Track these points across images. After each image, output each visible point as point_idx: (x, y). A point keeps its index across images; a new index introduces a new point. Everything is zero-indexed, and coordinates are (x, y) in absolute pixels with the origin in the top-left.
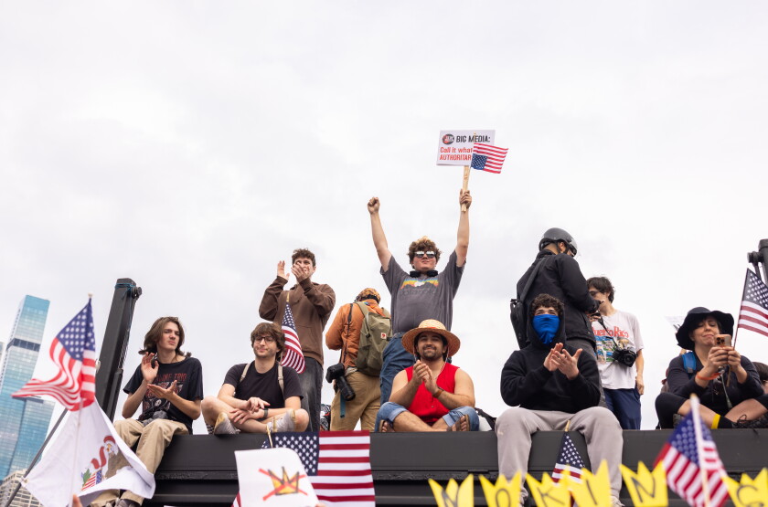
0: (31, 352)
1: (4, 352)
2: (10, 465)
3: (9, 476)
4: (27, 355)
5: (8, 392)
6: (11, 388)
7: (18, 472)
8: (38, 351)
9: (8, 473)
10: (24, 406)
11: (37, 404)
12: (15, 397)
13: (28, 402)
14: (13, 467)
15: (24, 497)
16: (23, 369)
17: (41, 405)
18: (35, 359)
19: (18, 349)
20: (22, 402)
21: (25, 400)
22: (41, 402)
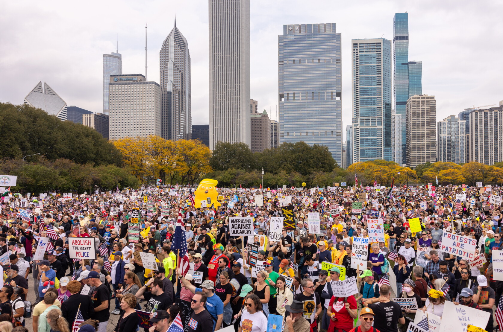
0: (405, 41)
1: (392, 45)
2: (408, 94)
3: (410, 98)
4: (403, 42)
5: (399, 62)
6: (399, 60)
7: (412, 97)
8: (408, 39)
9: (408, 98)
10: (408, 66)
11: (413, 64)
12: (403, 64)
13: (409, 65)
14: (410, 95)
15: (417, 107)
16: (403, 50)
17: (415, 64)
18: (407, 44)
19: (399, 41)
20: (407, 65)
21: (407, 64)
22: (415, 63)
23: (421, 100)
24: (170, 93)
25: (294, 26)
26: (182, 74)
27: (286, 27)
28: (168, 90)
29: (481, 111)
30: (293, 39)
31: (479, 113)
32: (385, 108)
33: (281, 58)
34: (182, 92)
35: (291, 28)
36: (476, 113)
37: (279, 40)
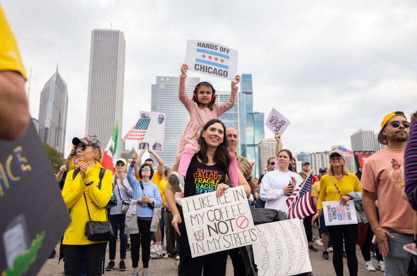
2: (254, 138)
4: (249, 97)
5: (248, 112)
8: (252, 94)
10: (253, 116)
12: (250, 114)
14: (256, 139)
15: (268, 148)
16: (249, 103)
17: (259, 115)
18: (252, 98)
21: (253, 114)
22: (258, 113)
23: (270, 143)
24: (46, 129)
25: (165, 78)
26: (60, 112)
27: (158, 78)
28: (46, 126)
29: (318, 153)
30: (164, 88)
31: (317, 155)
32: (242, 148)
33: (153, 103)
34: (59, 128)
35: (162, 79)
36: (315, 155)
37: (152, 88)
